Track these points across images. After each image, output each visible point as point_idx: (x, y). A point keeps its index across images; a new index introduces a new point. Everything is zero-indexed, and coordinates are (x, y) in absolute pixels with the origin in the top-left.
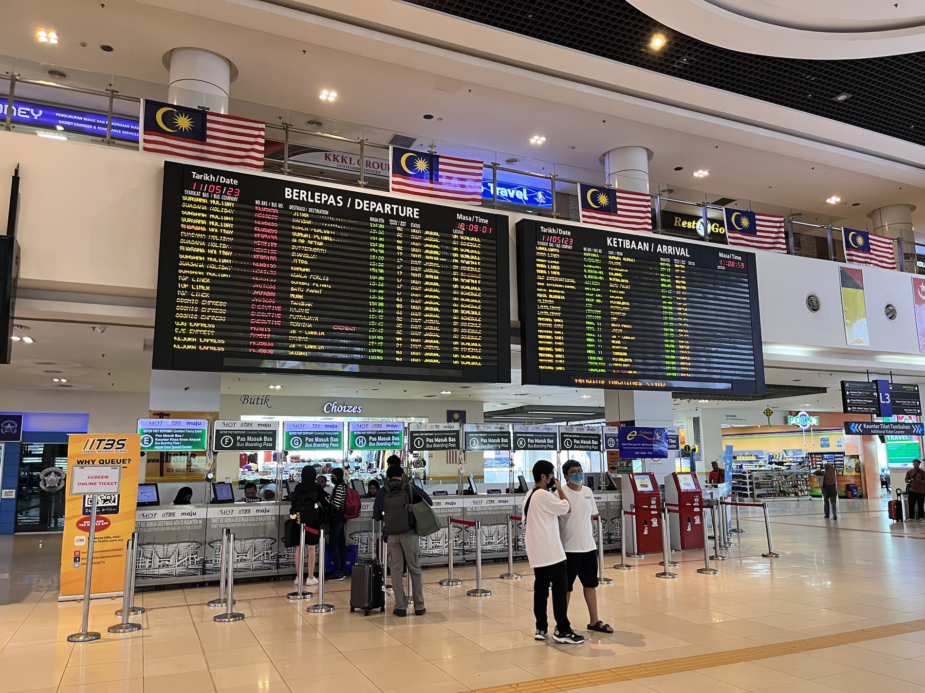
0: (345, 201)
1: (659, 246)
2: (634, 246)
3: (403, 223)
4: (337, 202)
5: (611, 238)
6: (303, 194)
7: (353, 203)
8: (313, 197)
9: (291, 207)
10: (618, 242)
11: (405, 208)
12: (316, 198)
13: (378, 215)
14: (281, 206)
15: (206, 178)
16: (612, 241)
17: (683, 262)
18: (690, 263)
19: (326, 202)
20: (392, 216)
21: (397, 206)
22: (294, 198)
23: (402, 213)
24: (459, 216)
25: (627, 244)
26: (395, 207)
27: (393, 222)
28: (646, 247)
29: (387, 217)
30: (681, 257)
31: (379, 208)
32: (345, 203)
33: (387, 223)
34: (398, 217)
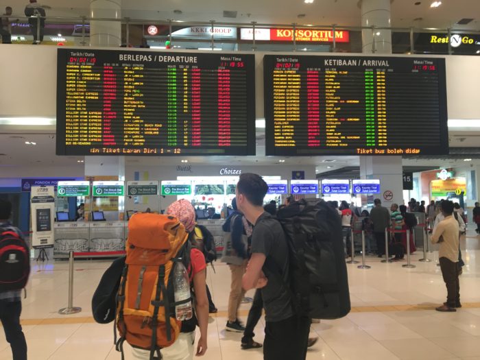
1: (365, 61)
2: (345, 63)
3: (188, 67)
4: (148, 59)
5: (328, 60)
6: (129, 57)
8: (135, 58)
9: (123, 65)
10: (333, 62)
11: (188, 57)
13: (172, 63)
14: (117, 65)
15: (78, 54)
16: (328, 62)
17: (384, 70)
18: (389, 70)
19: (142, 59)
20: (181, 63)
21: (184, 57)
22: (125, 60)
23: (187, 61)
25: (340, 63)
27: (181, 67)
28: (355, 63)
29: (177, 64)
30: (382, 68)
31: (173, 59)
32: (153, 59)
33: (177, 67)
34: (184, 64)
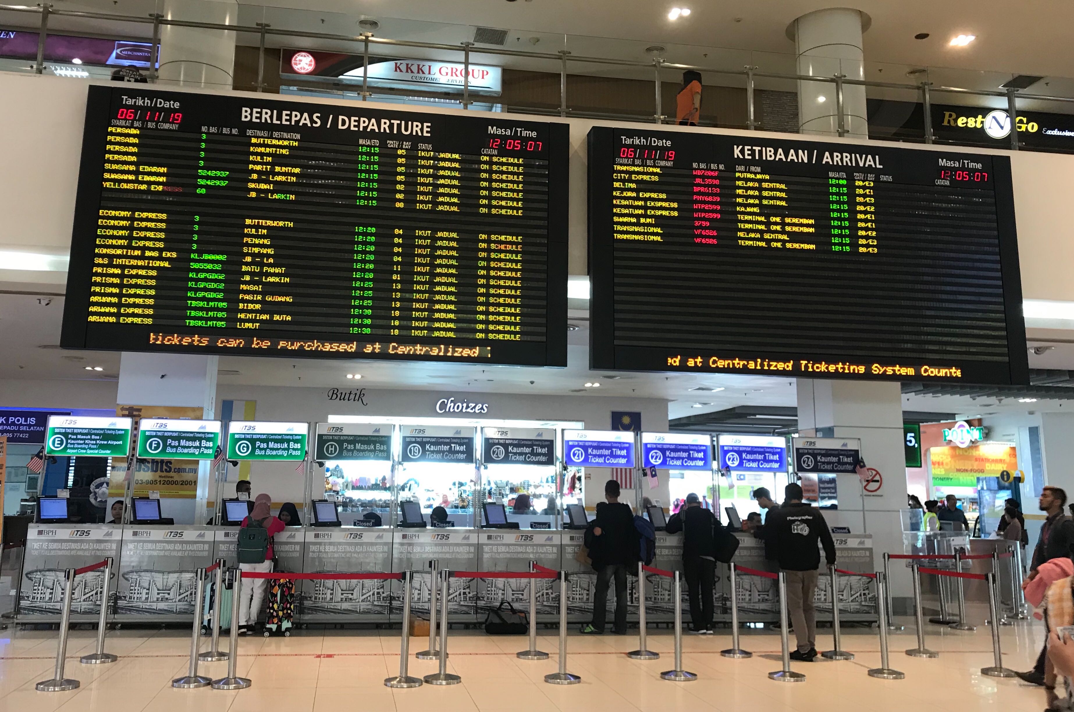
0: (324, 120)
1: (827, 154)
2: (781, 154)
3: (407, 145)
4: (312, 121)
5: (741, 147)
6: (266, 115)
7: (335, 121)
8: (279, 118)
9: (249, 132)
10: (753, 152)
11: (410, 123)
12: (284, 117)
13: (372, 135)
14: (235, 131)
15: (140, 102)
16: (742, 152)
17: (871, 176)
18: (884, 178)
19: (297, 122)
20: (391, 136)
21: (399, 122)
22: (254, 120)
23: (406, 130)
24: (492, 130)
25: (769, 154)
26: (396, 122)
27: (391, 144)
28: (803, 156)
29: (383, 137)
30: (867, 170)
31: (373, 125)
32: (324, 121)
33: (383, 145)
34: (400, 137)
